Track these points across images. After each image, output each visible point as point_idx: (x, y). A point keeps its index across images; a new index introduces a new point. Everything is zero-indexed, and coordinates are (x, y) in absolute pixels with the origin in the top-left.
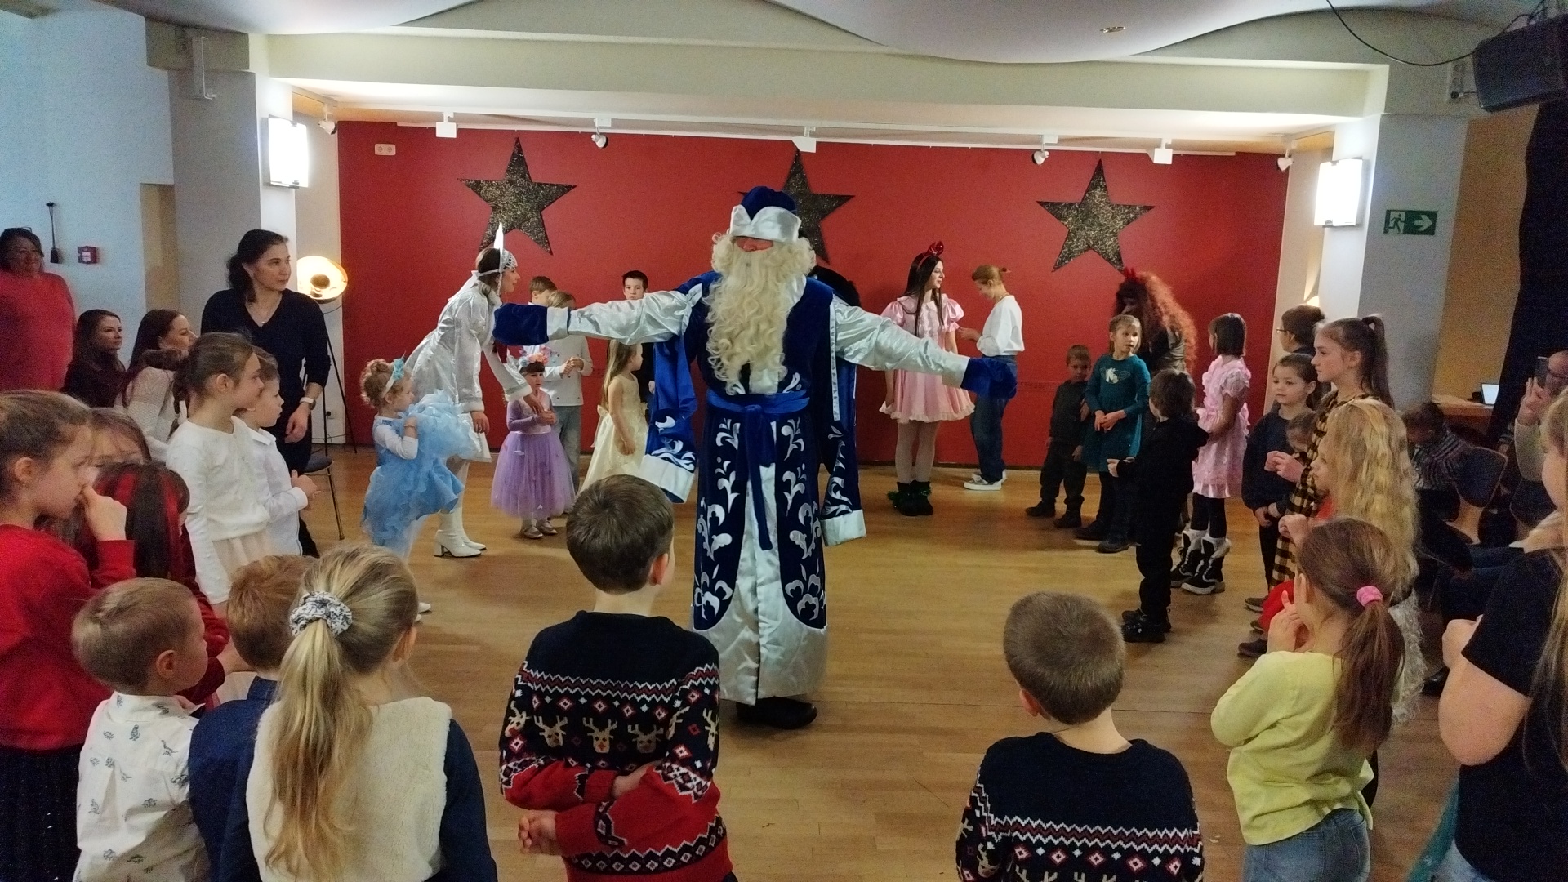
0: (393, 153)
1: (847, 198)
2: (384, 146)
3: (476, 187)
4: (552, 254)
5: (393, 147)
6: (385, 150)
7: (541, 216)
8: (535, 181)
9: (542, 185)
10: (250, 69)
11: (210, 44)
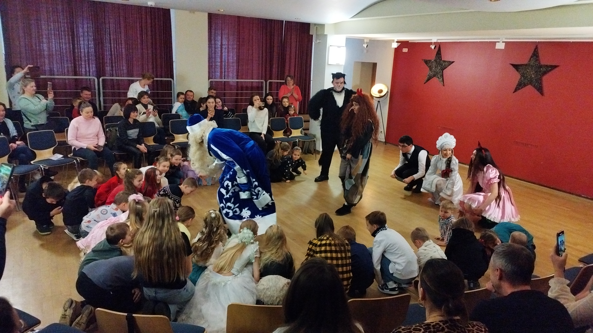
0: (407, 51)
1: (556, 67)
2: (405, 49)
3: (426, 62)
4: (444, 85)
5: (407, 49)
6: (405, 50)
7: (443, 72)
8: (442, 60)
9: (445, 61)
10: (325, 34)
11: (319, 28)
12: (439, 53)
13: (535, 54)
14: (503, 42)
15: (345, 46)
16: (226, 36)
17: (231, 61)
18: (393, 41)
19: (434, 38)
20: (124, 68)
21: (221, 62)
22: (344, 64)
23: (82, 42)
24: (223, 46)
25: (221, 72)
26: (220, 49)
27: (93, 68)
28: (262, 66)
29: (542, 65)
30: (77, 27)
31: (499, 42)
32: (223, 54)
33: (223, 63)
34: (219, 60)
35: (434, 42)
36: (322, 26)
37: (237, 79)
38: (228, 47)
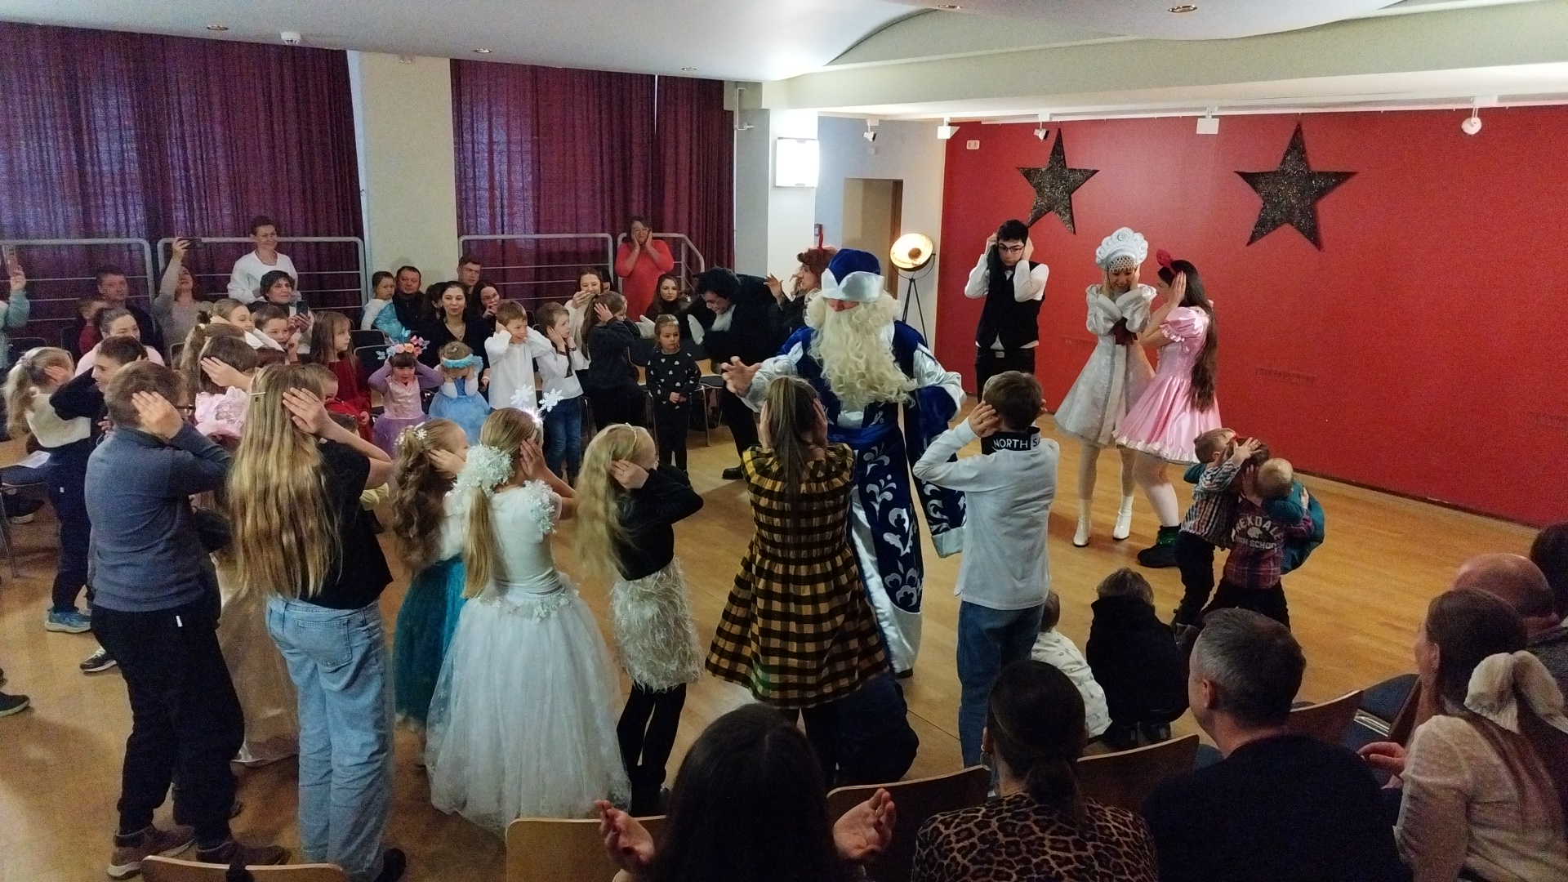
0: (978, 147)
1: (1348, 176)
2: (973, 141)
3: (1028, 174)
4: (1075, 232)
5: (978, 142)
6: (973, 145)
7: (1070, 199)
8: (1069, 167)
9: (1073, 170)
10: (763, 107)
11: (746, 92)
12: (1058, 150)
13: (1297, 146)
14: (1214, 117)
15: (815, 136)
16: (502, 121)
17: (518, 185)
18: (940, 122)
19: (1043, 112)
20: (226, 212)
21: (492, 188)
22: (815, 184)
23: (103, 148)
24: (495, 147)
25: (493, 217)
26: (486, 155)
27: (138, 216)
28: (603, 198)
29: (1314, 173)
30: (89, 106)
31: (1204, 117)
32: (496, 168)
33: (498, 193)
34: (485, 184)
35: (1043, 123)
36: (755, 87)
37: (538, 232)
38: (509, 149)
